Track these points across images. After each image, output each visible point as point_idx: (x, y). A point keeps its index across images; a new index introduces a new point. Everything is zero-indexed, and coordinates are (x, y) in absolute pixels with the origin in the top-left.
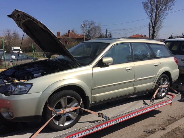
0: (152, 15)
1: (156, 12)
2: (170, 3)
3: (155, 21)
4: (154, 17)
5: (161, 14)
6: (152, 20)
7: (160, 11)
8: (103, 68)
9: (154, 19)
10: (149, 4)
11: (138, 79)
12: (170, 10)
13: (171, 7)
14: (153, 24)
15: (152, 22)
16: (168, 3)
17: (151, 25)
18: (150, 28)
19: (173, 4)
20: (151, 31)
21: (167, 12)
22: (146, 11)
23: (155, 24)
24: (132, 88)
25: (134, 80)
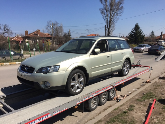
0: (107, 19)
1: (110, 17)
2: (120, 11)
3: (109, 24)
4: (109, 21)
5: (114, 18)
6: (107, 23)
7: (113, 16)
8: (95, 55)
9: (109, 23)
10: (105, 11)
11: (113, 63)
12: (121, 15)
13: (121, 14)
14: (108, 26)
15: (107, 24)
16: (119, 10)
17: (107, 27)
18: (106, 29)
19: (122, 11)
20: (107, 32)
21: (118, 17)
22: (103, 15)
23: (110, 26)
24: (110, 68)
25: (111, 63)
